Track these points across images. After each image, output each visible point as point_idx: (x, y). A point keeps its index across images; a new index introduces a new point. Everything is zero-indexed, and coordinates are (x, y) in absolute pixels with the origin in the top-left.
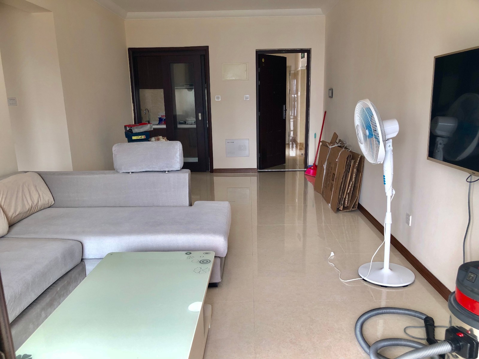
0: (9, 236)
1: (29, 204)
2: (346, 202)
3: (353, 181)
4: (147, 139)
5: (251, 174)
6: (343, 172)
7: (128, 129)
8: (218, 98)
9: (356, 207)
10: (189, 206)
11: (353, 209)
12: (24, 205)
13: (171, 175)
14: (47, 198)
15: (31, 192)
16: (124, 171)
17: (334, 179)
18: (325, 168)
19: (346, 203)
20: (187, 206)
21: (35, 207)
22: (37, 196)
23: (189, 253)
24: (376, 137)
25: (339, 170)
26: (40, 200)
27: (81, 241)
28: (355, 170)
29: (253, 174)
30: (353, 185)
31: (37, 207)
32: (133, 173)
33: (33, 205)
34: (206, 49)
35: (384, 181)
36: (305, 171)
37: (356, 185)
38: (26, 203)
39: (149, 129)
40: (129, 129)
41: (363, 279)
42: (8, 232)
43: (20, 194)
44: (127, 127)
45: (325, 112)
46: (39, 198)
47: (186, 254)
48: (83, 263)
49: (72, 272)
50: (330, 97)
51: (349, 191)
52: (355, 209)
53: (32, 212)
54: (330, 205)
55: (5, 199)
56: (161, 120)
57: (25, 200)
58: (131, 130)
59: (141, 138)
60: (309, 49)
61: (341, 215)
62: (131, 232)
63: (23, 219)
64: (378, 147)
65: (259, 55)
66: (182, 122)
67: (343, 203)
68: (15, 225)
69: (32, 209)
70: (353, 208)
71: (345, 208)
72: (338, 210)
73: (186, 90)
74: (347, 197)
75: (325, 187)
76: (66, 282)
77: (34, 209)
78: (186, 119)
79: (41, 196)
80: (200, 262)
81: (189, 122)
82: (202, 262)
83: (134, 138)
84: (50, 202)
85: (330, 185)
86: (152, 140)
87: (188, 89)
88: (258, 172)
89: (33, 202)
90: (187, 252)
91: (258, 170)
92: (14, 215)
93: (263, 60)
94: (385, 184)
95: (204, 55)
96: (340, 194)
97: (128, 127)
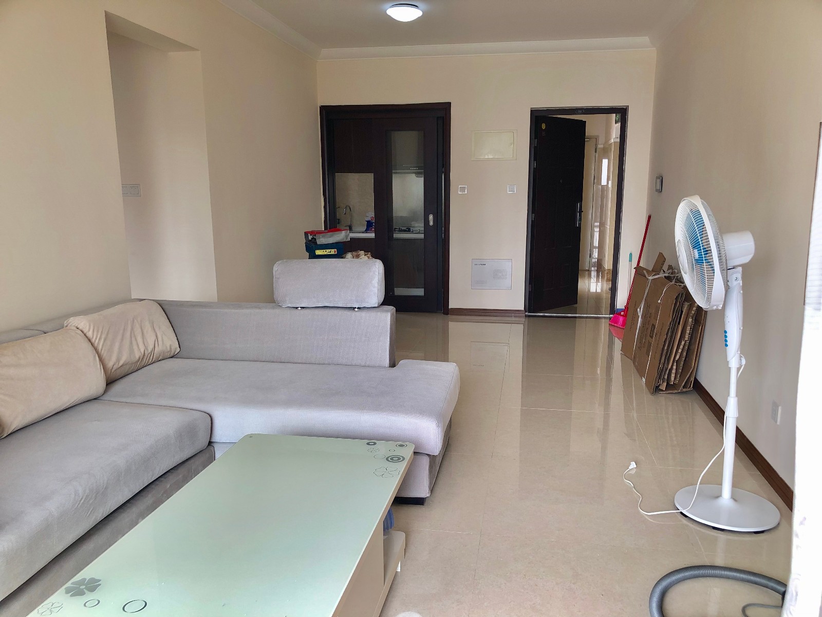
0: (105, 397)
1: (140, 350)
2: (673, 375)
3: (686, 339)
4: (340, 255)
5: (513, 319)
6: (669, 323)
7: (310, 237)
8: (463, 189)
9: (690, 386)
10: (390, 367)
11: (685, 390)
12: (131, 351)
13: (363, 314)
14: (168, 342)
15: (145, 332)
16: (289, 305)
17: (653, 334)
18: (640, 314)
19: (673, 379)
20: (385, 367)
21: (149, 356)
22: (154, 338)
23: (373, 444)
24: (709, 262)
25: (663, 320)
26: (158, 344)
27: (211, 413)
28: (690, 320)
29: (517, 319)
30: (687, 347)
31: (152, 355)
32: (303, 310)
33: (146, 352)
34: (445, 108)
35: (726, 341)
36: (610, 319)
37: (691, 347)
38: (135, 347)
39: (344, 239)
40: (312, 238)
41: (681, 513)
42: (105, 392)
43: (128, 334)
44: (309, 235)
45: (649, 217)
46: (156, 342)
47: (368, 444)
48: (212, 448)
49: (192, 461)
50: (657, 190)
51: (678, 357)
52: (687, 390)
53: (145, 363)
54: (644, 380)
55: (105, 340)
56: (369, 224)
57: (134, 343)
58: (315, 239)
59: (329, 253)
60: (625, 107)
61: (662, 398)
62: (289, 403)
63: (130, 374)
64: (711, 279)
65: (536, 117)
66: (403, 228)
67: (666, 377)
68: (118, 381)
69: (145, 359)
70: (684, 387)
71: (669, 386)
72: (657, 390)
73: (414, 175)
74: (675, 367)
75: (639, 347)
76: (181, 476)
77: (148, 359)
78: (411, 224)
79: (160, 339)
80: (387, 459)
81: (414, 229)
82: (392, 459)
83: (318, 252)
84: (173, 348)
85: (646, 345)
86: (346, 257)
87: (416, 173)
88: (526, 316)
89: (146, 348)
90: (369, 441)
91: (527, 313)
92: (115, 367)
93: (544, 126)
94: (726, 345)
95: (443, 117)
96: (663, 361)
97: (311, 235)
